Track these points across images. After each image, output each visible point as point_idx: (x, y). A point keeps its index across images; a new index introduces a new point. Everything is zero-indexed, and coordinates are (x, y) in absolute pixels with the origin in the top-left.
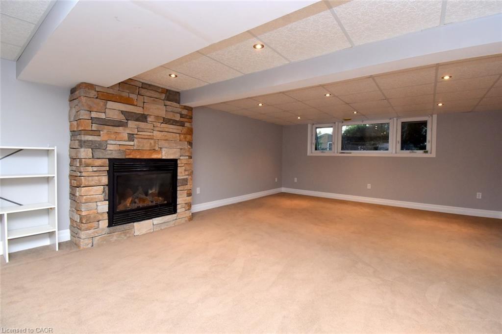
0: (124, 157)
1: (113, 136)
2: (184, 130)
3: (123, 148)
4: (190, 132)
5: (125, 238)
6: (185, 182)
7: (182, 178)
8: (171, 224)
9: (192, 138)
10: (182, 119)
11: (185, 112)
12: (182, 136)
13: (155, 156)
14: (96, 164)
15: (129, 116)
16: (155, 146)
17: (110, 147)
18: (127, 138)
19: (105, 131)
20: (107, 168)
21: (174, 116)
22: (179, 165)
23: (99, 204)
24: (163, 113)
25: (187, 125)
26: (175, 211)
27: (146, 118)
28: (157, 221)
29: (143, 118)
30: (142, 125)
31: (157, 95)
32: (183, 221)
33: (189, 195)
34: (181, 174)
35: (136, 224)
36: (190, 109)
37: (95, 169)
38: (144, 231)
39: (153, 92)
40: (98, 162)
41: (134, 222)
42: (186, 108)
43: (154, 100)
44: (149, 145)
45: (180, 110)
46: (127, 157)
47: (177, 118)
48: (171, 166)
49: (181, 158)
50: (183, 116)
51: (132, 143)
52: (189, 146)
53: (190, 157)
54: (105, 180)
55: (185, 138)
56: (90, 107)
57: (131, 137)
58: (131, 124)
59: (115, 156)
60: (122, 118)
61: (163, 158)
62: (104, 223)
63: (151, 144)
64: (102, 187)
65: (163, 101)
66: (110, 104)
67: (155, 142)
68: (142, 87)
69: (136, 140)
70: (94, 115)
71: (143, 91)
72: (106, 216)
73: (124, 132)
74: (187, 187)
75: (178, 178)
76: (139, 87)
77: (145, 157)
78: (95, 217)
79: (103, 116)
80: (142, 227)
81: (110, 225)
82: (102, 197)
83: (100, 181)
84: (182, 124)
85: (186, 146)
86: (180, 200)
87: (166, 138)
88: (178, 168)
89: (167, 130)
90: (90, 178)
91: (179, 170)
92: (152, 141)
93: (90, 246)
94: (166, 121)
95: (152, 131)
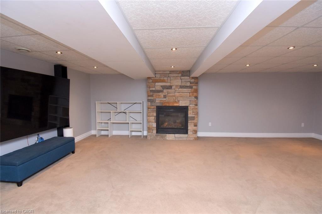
0: (161, 105)
1: (158, 97)
2: (193, 90)
3: (162, 102)
4: (196, 91)
5: (162, 139)
6: (193, 118)
7: (191, 116)
8: (185, 139)
9: (197, 94)
10: (191, 85)
11: (193, 80)
12: (191, 94)
13: (176, 105)
14: (152, 108)
15: (164, 87)
16: (175, 100)
17: (157, 101)
18: (163, 97)
19: (155, 95)
20: (156, 110)
21: (186, 84)
22: (189, 109)
23: (153, 123)
24: (179, 84)
25: (194, 87)
26: (186, 132)
27: (172, 87)
28: (177, 135)
29: (170, 87)
30: (169, 90)
31: (177, 75)
32: (192, 139)
33: (196, 125)
34: (190, 114)
35: (167, 134)
36: (196, 78)
37: (151, 110)
38: (170, 139)
39: (175, 74)
40: (153, 107)
42: (193, 78)
43: (175, 78)
44: (173, 99)
45: (189, 80)
46: (163, 105)
47: (188, 84)
48: (185, 110)
49: (191, 105)
50: (191, 83)
51: (165, 99)
52: (195, 99)
53: (196, 105)
54: (155, 114)
55: (193, 95)
56: (149, 86)
57: (165, 97)
58: (165, 91)
59: (158, 105)
60: (161, 89)
61: (180, 105)
62: (155, 131)
63: (174, 99)
64: (154, 117)
65: (180, 78)
66: (157, 84)
67: (176, 98)
68: (170, 73)
69: (167, 98)
70: (151, 89)
71: (170, 75)
72: (155, 129)
73: (162, 95)
74: (195, 121)
75: (189, 116)
76: (168, 74)
77: (171, 105)
78: (151, 128)
79: (154, 89)
80: (170, 137)
81: (157, 133)
82: (154, 121)
83: (153, 115)
84: (191, 87)
85: (193, 99)
86: (189, 128)
87: (181, 96)
88: (189, 111)
89: (182, 91)
90: (150, 113)
91: (189, 112)
92: (174, 98)
93: (150, 139)
94: (181, 87)
95: (174, 93)
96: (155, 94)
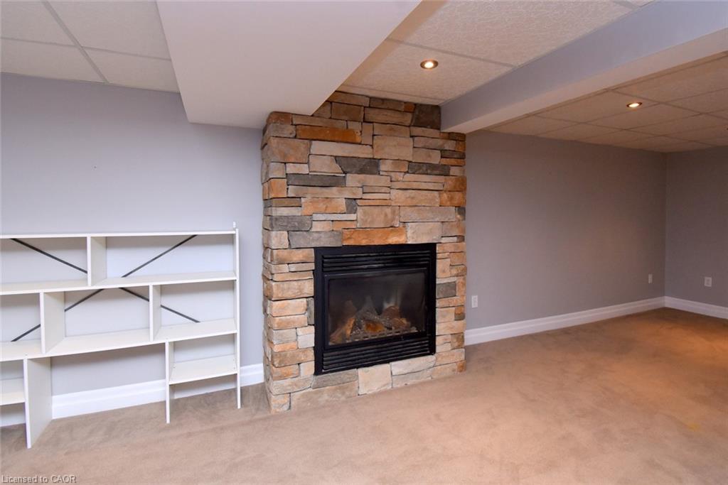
0: (339, 245)
1: (322, 206)
2: (450, 182)
3: (339, 227)
4: (461, 186)
5: (343, 398)
6: (451, 289)
7: (445, 281)
8: (425, 377)
9: (464, 198)
10: (444, 161)
11: (450, 145)
12: (445, 196)
13: (394, 240)
14: (295, 259)
15: (347, 164)
16: (393, 219)
17: (317, 227)
18: (344, 208)
19: (309, 197)
20: (312, 266)
21: (430, 156)
22: (439, 256)
23: (300, 331)
24: (407, 153)
25: (455, 171)
26: (431, 350)
27: (377, 166)
28: (398, 367)
29: (370, 166)
30: (371, 179)
31: (395, 118)
32: (448, 371)
33: (460, 316)
34: (444, 273)
35: (361, 371)
36: (460, 138)
37: (293, 267)
38: (375, 388)
39: (389, 113)
40: (299, 255)
41: (358, 368)
42: (451, 136)
43: (391, 129)
44: (382, 216)
45: (440, 142)
46: (345, 243)
47: (436, 159)
48: (423, 257)
49: (444, 240)
50: (447, 154)
51: (353, 217)
52: (458, 216)
53: (461, 238)
54: (309, 288)
55: (451, 199)
56: (285, 156)
57: (352, 204)
58: (352, 179)
59: (326, 242)
60: (335, 169)
61: (409, 243)
62: (309, 367)
63: (386, 215)
64: (305, 300)
65: (408, 128)
66: (317, 147)
67: (393, 212)
68: (369, 107)
69: (360, 210)
70: (291, 169)
71: (372, 114)
72: (311, 354)
73: (339, 197)
74: (456, 300)
75: (437, 282)
76: (365, 107)
77: (377, 241)
78: (293, 356)
79: (304, 169)
80: (372, 378)
81: (318, 372)
82: (303, 318)
83: (301, 290)
84: (443, 171)
85: (452, 215)
86: (440, 328)
87: (414, 202)
88: (438, 261)
89: (415, 185)
90: (286, 285)
91: (440, 265)
92: (388, 210)
93: (286, 408)
94: (415, 168)
95: (387, 190)
96: (309, 194)
